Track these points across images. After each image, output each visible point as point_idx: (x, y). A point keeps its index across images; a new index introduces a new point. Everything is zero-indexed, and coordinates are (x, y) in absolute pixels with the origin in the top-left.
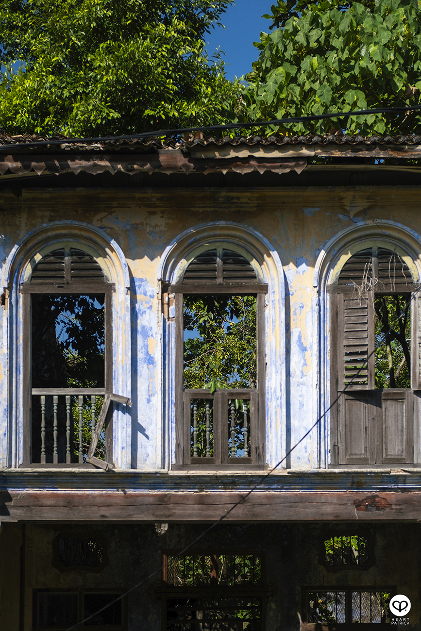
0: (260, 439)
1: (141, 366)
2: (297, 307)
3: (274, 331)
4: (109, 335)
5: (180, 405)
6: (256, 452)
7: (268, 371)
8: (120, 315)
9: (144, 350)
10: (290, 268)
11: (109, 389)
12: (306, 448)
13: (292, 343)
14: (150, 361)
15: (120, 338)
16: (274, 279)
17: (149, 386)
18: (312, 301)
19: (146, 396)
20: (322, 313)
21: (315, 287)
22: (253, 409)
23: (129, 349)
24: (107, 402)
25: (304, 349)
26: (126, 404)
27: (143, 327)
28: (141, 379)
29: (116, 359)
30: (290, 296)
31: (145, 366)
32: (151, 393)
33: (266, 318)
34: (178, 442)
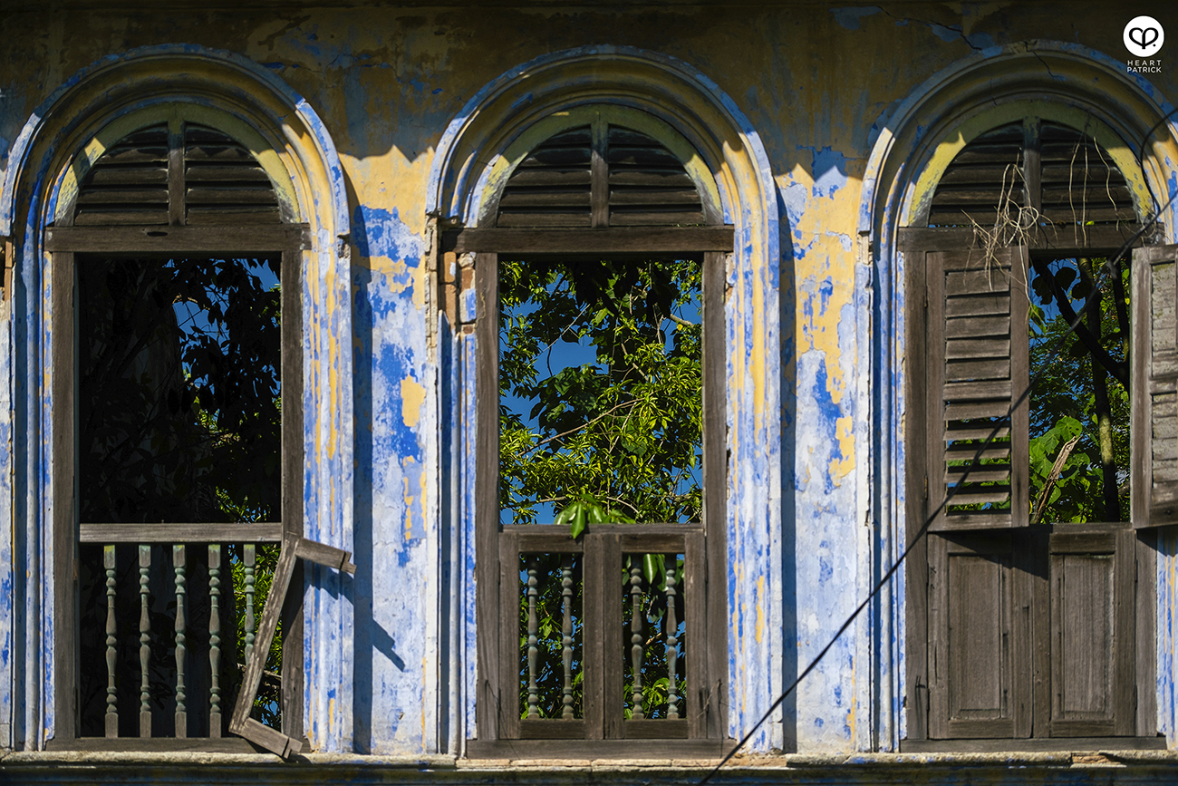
0: (710, 666)
1: (383, 461)
2: (816, 290)
3: (750, 359)
4: (292, 371)
5: (488, 570)
6: (702, 706)
7: (734, 473)
8: (323, 314)
9: (389, 414)
10: (795, 179)
11: (295, 528)
12: (838, 694)
13: (799, 393)
14: (407, 444)
15: (324, 381)
16: (749, 211)
17: (403, 517)
18: (856, 274)
19: (394, 546)
20: (883, 308)
21: (863, 234)
22: (692, 581)
23: (348, 412)
24: (286, 563)
25: (831, 412)
26: (340, 569)
27: (388, 349)
28: (383, 497)
29: (310, 440)
30: (796, 259)
31: (393, 459)
32: (408, 536)
33: (728, 324)
34: (486, 678)
